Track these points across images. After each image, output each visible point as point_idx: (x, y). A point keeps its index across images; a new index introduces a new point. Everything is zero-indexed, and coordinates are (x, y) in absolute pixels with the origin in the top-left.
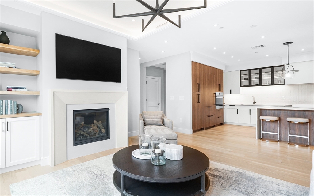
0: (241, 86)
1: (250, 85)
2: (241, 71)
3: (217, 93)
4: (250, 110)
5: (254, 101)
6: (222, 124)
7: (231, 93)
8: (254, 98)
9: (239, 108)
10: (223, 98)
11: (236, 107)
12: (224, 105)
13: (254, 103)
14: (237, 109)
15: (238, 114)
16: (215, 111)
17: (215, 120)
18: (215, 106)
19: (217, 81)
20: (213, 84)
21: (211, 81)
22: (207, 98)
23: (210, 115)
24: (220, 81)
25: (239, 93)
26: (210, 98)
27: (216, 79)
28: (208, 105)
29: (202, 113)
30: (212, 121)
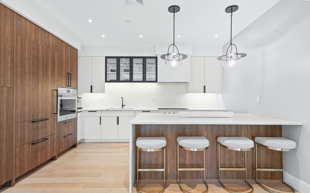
0: (106, 81)
1: (118, 80)
2: (106, 58)
3: (62, 91)
4: (118, 118)
5: (123, 104)
6: (74, 146)
7: (91, 92)
8: (123, 99)
9: (103, 114)
10: (76, 98)
11: (98, 114)
12: (79, 110)
13: (123, 106)
14: (100, 117)
15: (100, 124)
16: (56, 126)
17: (55, 145)
18: (56, 116)
19: (62, 65)
20: (51, 71)
21: (45, 61)
22: (27, 100)
23: (39, 139)
24: (70, 66)
25: (103, 91)
26: (40, 100)
27: (60, 62)
28: (33, 117)
29: (4, 140)
30: (44, 151)
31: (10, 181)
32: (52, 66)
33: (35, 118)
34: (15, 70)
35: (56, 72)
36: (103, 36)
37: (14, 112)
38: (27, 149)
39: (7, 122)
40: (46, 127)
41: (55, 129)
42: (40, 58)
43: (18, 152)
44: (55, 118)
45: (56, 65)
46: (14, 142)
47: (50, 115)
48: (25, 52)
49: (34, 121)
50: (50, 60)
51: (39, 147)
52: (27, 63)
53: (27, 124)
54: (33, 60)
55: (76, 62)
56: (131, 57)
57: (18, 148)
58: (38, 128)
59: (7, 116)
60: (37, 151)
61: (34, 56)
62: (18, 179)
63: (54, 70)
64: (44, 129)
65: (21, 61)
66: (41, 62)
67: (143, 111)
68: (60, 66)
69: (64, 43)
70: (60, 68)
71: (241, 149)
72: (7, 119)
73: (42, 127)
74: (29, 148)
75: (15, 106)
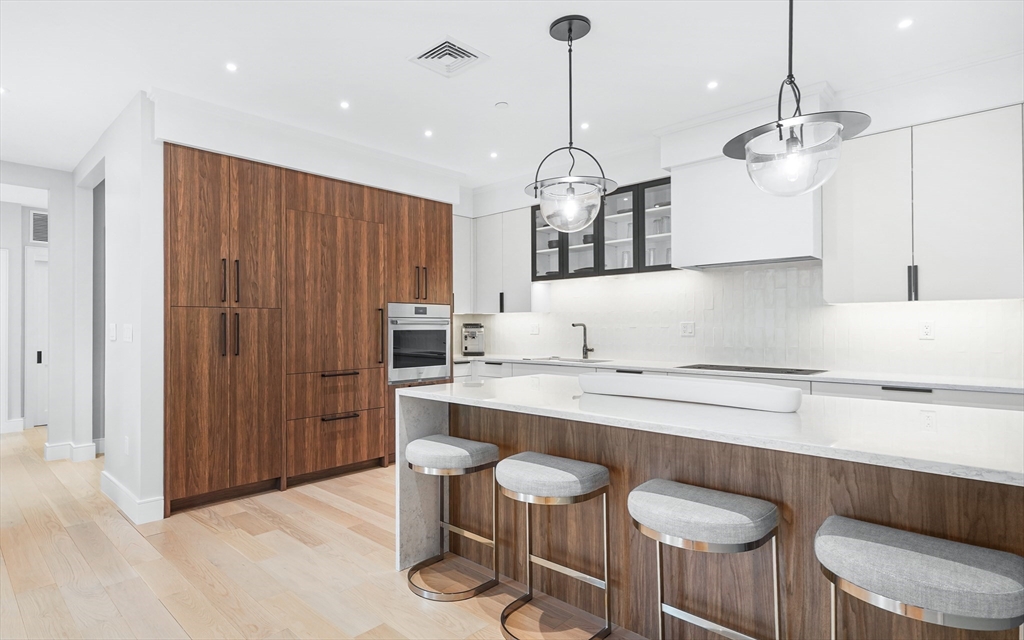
0: (535, 278)
1: (563, 273)
7: (501, 310)
8: (585, 329)
16: (382, 390)
17: (382, 433)
18: (382, 370)
19: (398, 251)
20: (369, 267)
21: (350, 250)
22: (309, 332)
23: (339, 411)
24: (424, 251)
25: (526, 307)
26: (340, 332)
27: (394, 244)
28: (324, 365)
29: (266, 404)
30: (351, 439)
31: (278, 480)
32: (369, 256)
33: (329, 368)
34: (284, 276)
35: (381, 269)
36: (494, 155)
37: (284, 354)
38: (312, 428)
39: (270, 371)
40: (355, 389)
41: (381, 398)
42: (340, 245)
43: (292, 429)
44: (379, 372)
45: (381, 253)
46: (284, 409)
47: (365, 364)
48: (305, 239)
49: (327, 373)
50: (365, 245)
51: (338, 429)
52: (308, 259)
53: (309, 378)
54: (322, 251)
55: (444, 236)
57: (292, 423)
58: (335, 390)
59: (270, 361)
60: (333, 437)
61: (324, 244)
62: (293, 482)
63: (376, 265)
64: (351, 394)
65: (297, 257)
66: (340, 252)
68: (394, 254)
69: (406, 198)
70: (394, 258)
72: (270, 366)
73: (346, 389)
74: (315, 426)
75: (284, 343)
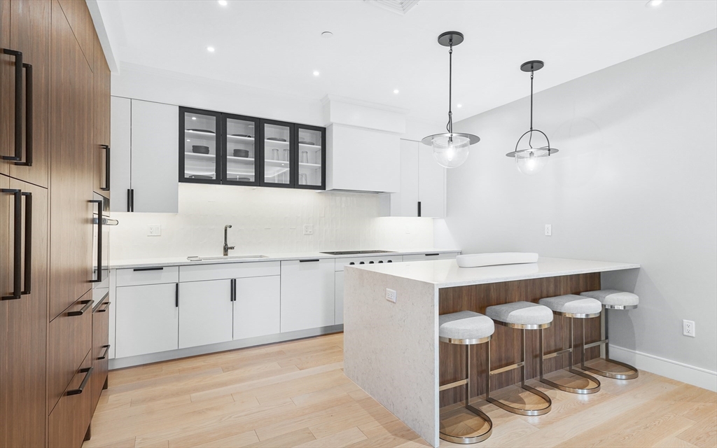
2: (183, 110)
4: (233, 282)
5: (226, 244)
9: (186, 275)
11: (169, 276)
13: (226, 249)
14: (177, 284)
15: (177, 306)
56: (260, 119)
67: (301, 261)
71: (587, 315)
